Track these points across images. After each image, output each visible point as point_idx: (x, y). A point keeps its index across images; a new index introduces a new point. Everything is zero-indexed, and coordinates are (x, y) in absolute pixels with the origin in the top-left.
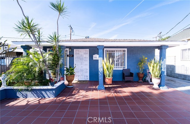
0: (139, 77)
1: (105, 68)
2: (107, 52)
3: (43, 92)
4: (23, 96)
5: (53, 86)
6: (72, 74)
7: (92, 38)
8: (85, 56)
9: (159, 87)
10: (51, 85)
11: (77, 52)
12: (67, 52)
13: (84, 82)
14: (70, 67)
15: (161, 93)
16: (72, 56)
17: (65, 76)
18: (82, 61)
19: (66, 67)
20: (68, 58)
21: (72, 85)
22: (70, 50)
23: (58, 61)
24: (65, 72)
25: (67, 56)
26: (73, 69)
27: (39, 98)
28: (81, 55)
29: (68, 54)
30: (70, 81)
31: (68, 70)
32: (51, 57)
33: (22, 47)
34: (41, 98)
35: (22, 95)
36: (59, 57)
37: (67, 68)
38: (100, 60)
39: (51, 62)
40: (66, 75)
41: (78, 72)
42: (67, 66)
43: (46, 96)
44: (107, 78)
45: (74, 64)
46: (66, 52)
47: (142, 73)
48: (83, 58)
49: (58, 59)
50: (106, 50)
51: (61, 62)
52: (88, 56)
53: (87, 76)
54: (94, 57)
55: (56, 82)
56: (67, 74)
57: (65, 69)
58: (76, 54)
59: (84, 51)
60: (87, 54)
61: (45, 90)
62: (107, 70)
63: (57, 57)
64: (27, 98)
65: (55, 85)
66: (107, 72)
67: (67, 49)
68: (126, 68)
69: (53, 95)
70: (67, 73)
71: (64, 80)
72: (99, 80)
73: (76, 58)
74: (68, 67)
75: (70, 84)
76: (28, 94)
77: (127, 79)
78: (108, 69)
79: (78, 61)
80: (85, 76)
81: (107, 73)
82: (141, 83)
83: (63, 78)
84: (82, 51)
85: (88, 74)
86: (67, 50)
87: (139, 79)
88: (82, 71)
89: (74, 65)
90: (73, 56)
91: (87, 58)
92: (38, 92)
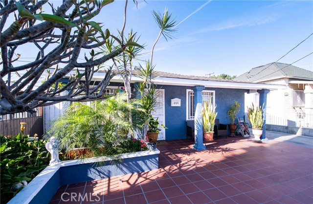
0: (231, 130)
2: (190, 95)
3: (140, 163)
4: (100, 176)
8: (158, 100)
9: (261, 140)
15: (262, 147)
35: (98, 173)
43: (144, 167)
44: (209, 133)
50: (189, 92)
52: (163, 100)
53: (162, 133)
54: (172, 102)
56: (149, 130)
60: (162, 97)
61: (143, 159)
64: (109, 177)
69: (155, 165)
72: (198, 137)
76: (110, 170)
82: (234, 137)
91: (162, 103)
92: (131, 163)
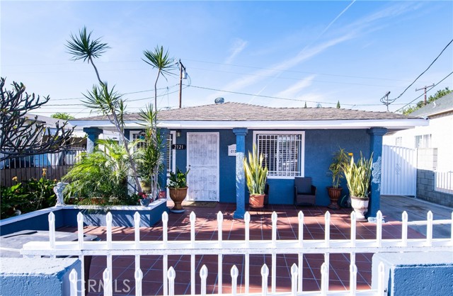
0: (330, 196)
1: (249, 174)
3: (128, 217)
4: (92, 223)
5: (147, 206)
6: (183, 186)
7: (231, 102)
8: (210, 147)
9: (366, 218)
10: (144, 204)
11: (194, 139)
12: (172, 138)
13: (208, 205)
14: (178, 172)
16: (181, 147)
17: (168, 190)
18: (204, 160)
19: (170, 170)
20: (174, 151)
21: (182, 209)
22: (179, 135)
23: (156, 159)
24: (168, 181)
25: (173, 147)
26: (184, 176)
27: (121, 226)
28: (203, 146)
29: (174, 143)
30: (178, 200)
31: (173, 178)
32: (142, 152)
33: (85, 130)
34: (124, 227)
35: (91, 221)
36: (157, 152)
37: (171, 173)
38: (240, 156)
39: (143, 161)
40: (170, 187)
41: (196, 182)
42: (171, 168)
43: (133, 223)
44: (253, 196)
45: (188, 165)
46: (170, 140)
47: (339, 187)
48: (206, 153)
49: (156, 156)
50: (257, 135)
51: (160, 161)
52: (217, 147)
53: (215, 192)
54: (230, 150)
55: (151, 201)
56: (172, 185)
57: (168, 175)
58: (191, 142)
59: (209, 137)
60: (215, 142)
62: (251, 178)
63: (154, 151)
64: (99, 226)
65: (150, 204)
66: (253, 182)
67: (172, 132)
68: (303, 176)
69: (146, 223)
70: (171, 183)
71: (165, 197)
72: (238, 200)
73: (190, 152)
74: (174, 171)
75: (178, 207)
76: (101, 219)
77: (301, 199)
78: (254, 176)
79: (196, 158)
80: (210, 192)
81: (251, 183)
83: (164, 193)
84: (204, 137)
85: (217, 188)
86: (172, 135)
87: (332, 201)
88: (203, 179)
89: (188, 167)
90: (185, 147)
91: (216, 152)
92: (119, 216)
